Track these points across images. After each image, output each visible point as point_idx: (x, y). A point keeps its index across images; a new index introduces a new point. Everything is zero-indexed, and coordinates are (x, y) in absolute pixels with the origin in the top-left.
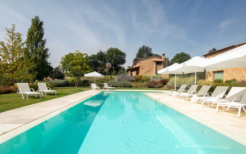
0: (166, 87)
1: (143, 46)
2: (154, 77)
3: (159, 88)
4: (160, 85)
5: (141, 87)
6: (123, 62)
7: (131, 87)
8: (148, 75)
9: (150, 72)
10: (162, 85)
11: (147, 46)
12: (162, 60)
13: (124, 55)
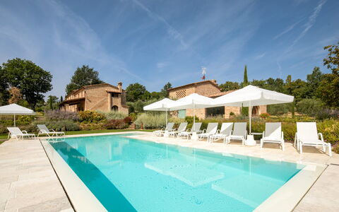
0: (132, 126)
1: (84, 66)
2: (111, 115)
3: (124, 128)
4: (124, 124)
5: (96, 130)
6: (46, 87)
7: (79, 130)
8: (101, 111)
9: (103, 107)
10: (127, 124)
11: (90, 68)
12: (119, 91)
13: (47, 75)
